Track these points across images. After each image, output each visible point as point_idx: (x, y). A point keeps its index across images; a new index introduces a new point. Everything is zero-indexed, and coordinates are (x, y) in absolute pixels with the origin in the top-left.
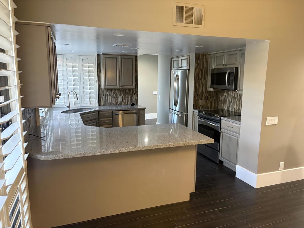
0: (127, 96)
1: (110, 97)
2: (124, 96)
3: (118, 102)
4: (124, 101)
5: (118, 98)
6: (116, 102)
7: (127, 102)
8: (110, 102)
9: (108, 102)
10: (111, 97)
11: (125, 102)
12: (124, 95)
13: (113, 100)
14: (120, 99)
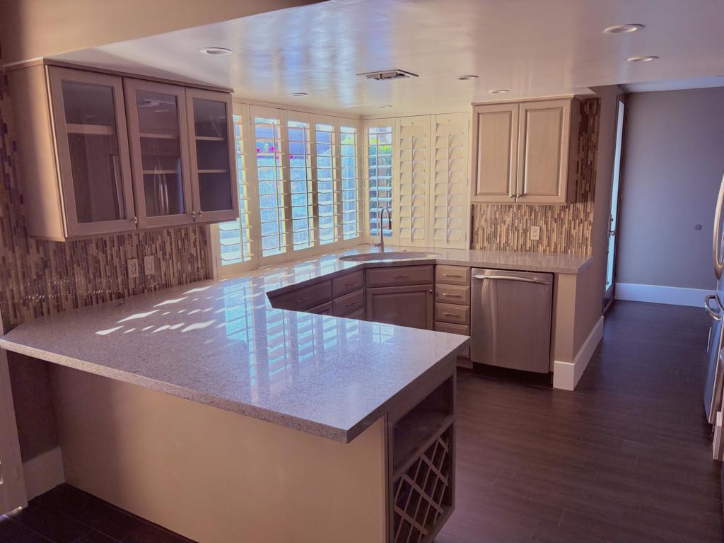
0: (555, 225)
1: (504, 227)
2: (544, 227)
3: (525, 243)
4: (545, 241)
5: (526, 231)
6: (521, 241)
7: (556, 246)
8: (503, 241)
9: (498, 241)
10: (506, 226)
11: (549, 245)
12: (546, 223)
13: (511, 235)
14: (534, 234)
